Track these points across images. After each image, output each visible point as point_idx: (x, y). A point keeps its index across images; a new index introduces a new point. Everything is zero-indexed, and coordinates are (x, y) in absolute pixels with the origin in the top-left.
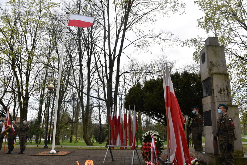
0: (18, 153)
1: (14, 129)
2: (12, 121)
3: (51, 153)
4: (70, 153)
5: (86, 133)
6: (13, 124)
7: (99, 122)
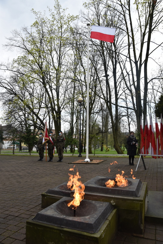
0: (58, 161)
1: (52, 141)
2: (50, 133)
3: (85, 162)
4: (103, 162)
5: (116, 142)
6: (51, 136)
7: (128, 131)
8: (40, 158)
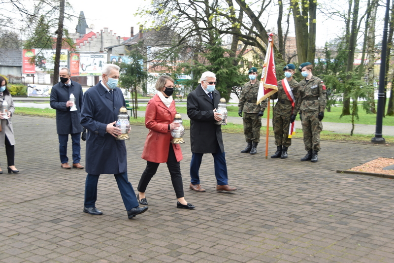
8: (246, 144)
